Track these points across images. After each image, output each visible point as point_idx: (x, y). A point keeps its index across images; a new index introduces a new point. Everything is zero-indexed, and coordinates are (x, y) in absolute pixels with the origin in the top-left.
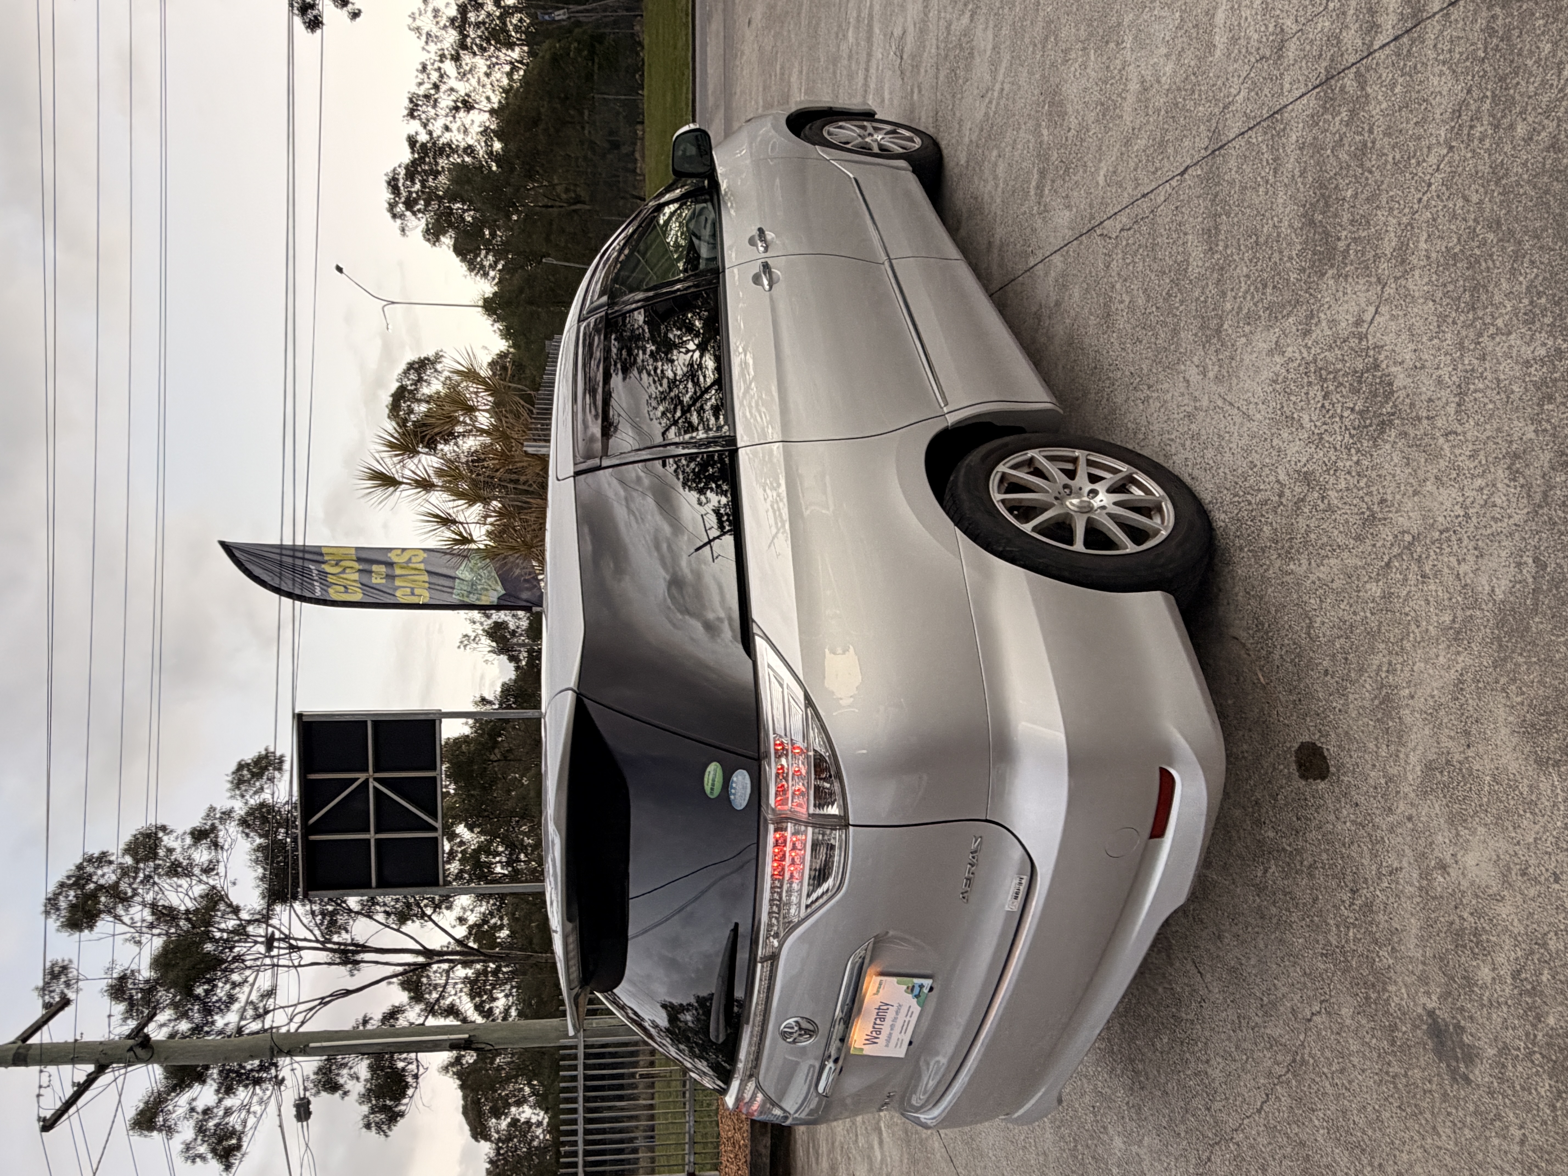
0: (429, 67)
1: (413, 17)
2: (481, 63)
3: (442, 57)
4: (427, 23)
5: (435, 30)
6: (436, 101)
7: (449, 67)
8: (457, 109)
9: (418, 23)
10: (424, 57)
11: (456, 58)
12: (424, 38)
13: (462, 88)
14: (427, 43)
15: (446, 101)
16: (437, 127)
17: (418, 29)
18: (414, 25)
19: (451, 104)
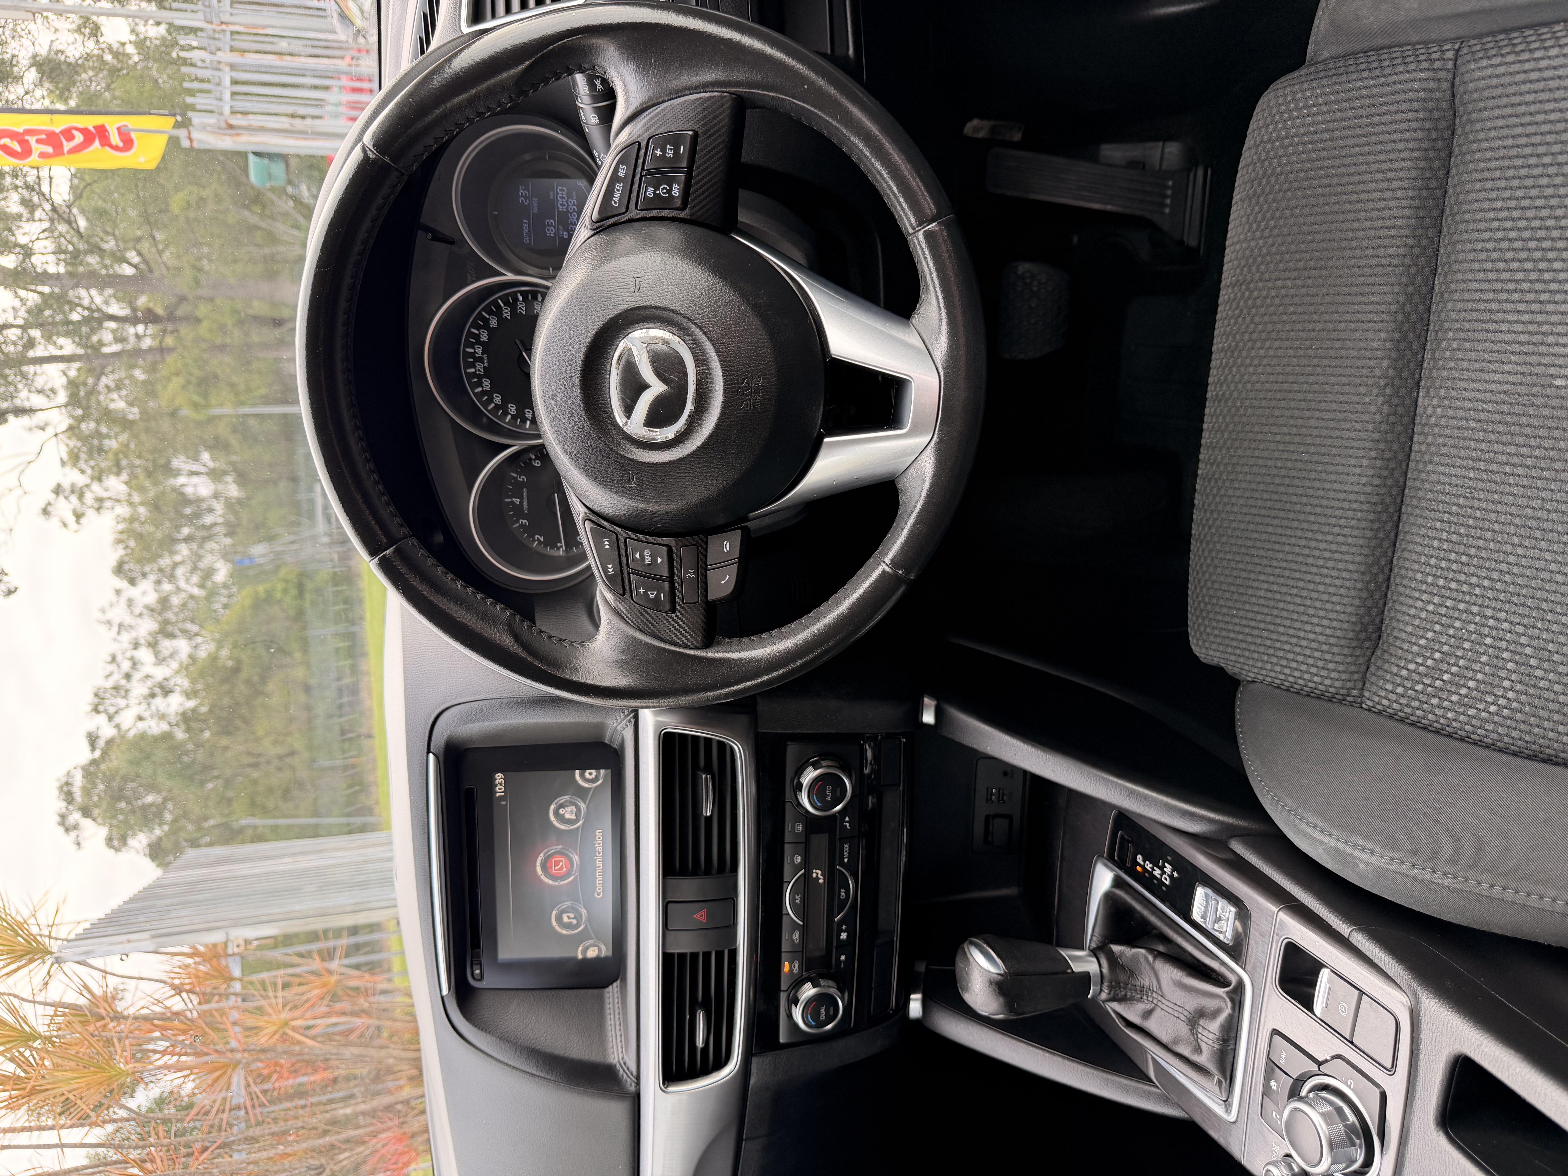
0: (119, 658)
1: (103, 611)
2: (182, 646)
3: (136, 645)
4: (119, 614)
5: (128, 620)
6: (127, 691)
7: (145, 655)
8: (153, 695)
9: (109, 616)
10: (114, 648)
11: (153, 645)
12: (115, 629)
13: (160, 673)
14: (119, 633)
15: (138, 689)
16: (127, 719)
17: (109, 623)
18: (104, 618)
19: (145, 691)
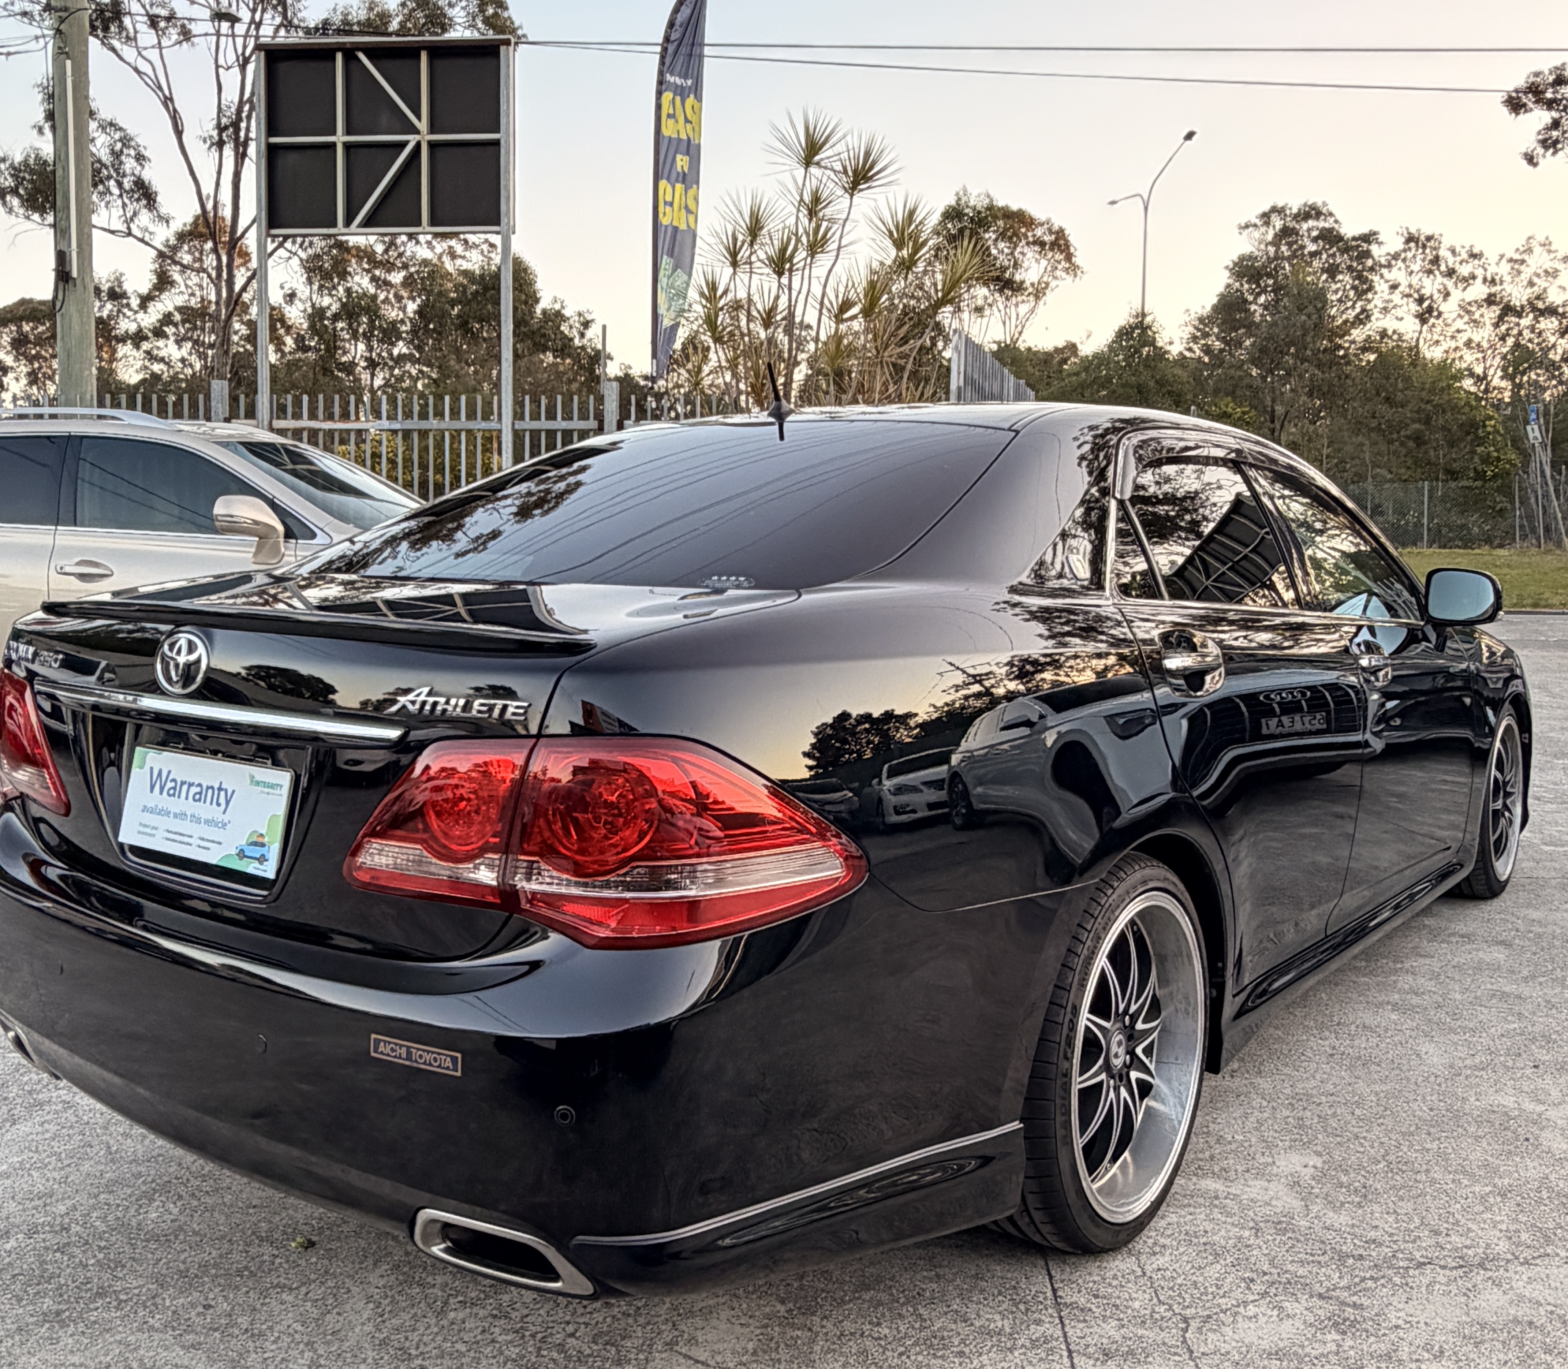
1: (1546, 242)
3: (1491, 282)
7: (1479, 291)
9: (1538, 250)
11: (1490, 300)
12: (1517, 256)
14: (1511, 260)
15: (1431, 286)
16: (1397, 274)
17: (1529, 249)
18: (1534, 243)
19: (1426, 292)
